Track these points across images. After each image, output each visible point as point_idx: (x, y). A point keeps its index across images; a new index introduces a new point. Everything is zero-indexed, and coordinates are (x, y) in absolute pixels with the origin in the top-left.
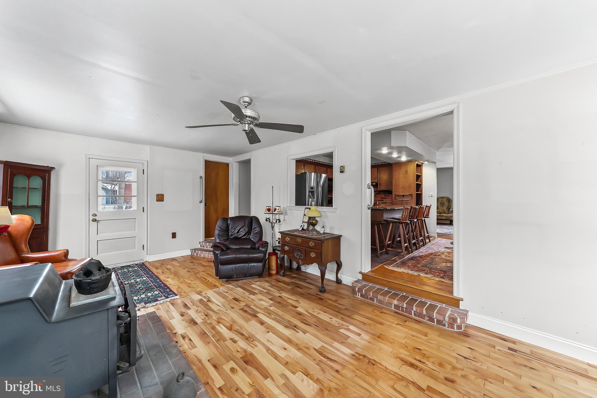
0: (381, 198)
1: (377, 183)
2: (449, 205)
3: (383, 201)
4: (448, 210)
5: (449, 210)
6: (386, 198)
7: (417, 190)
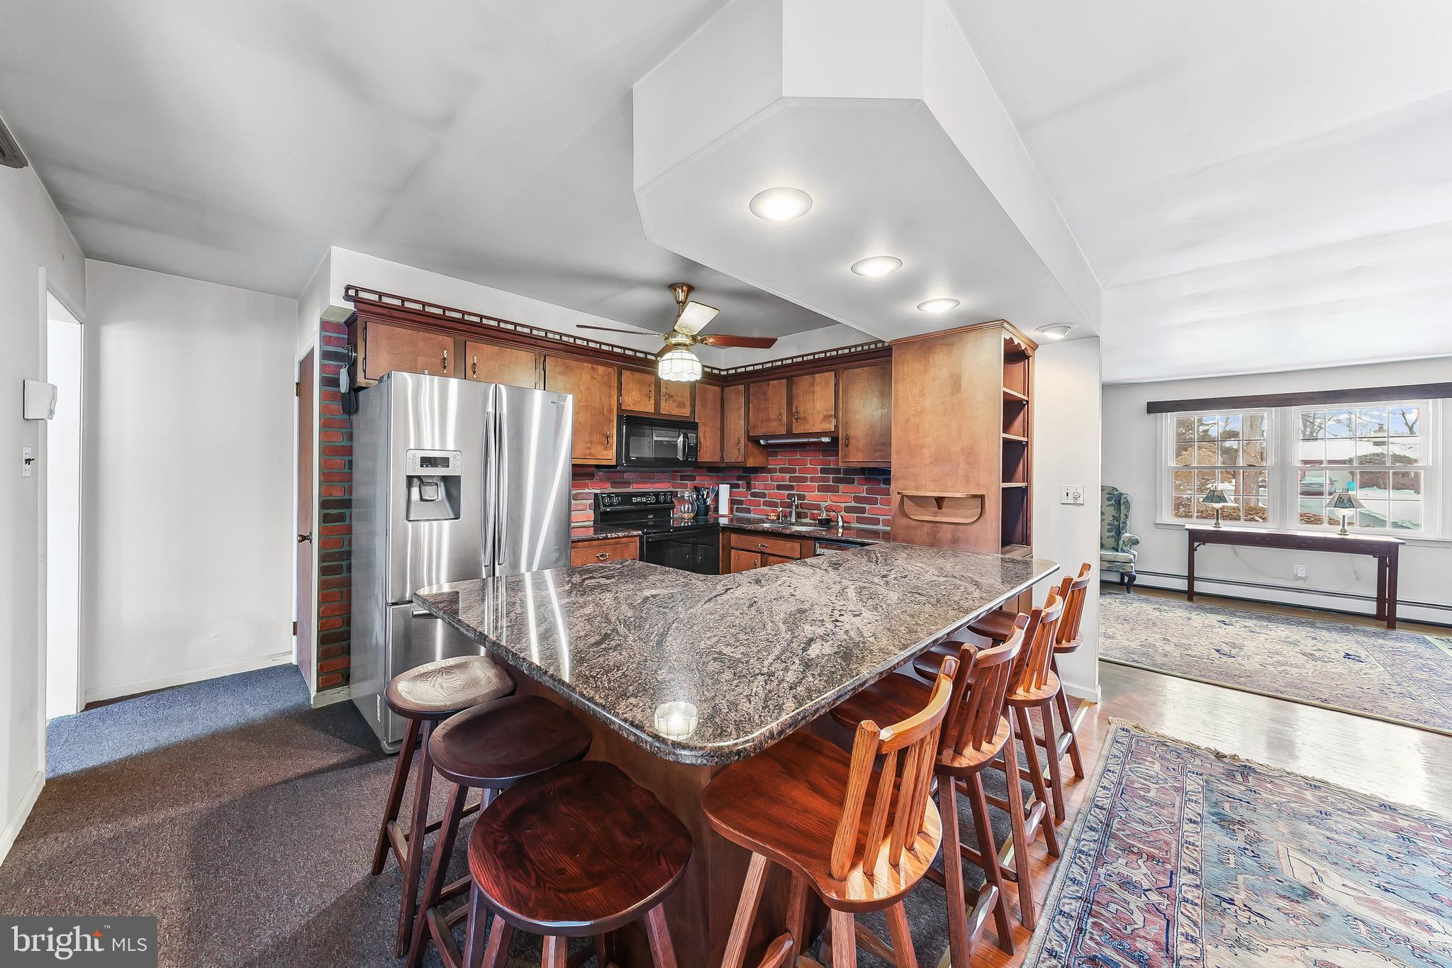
0: (857, 499)
1: (835, 436)
2: (1116, 518)
3: (863, 510)
4: (1113, 534)
5: (1119, 534)
6: (875, 502)
7: (1007, 476)
